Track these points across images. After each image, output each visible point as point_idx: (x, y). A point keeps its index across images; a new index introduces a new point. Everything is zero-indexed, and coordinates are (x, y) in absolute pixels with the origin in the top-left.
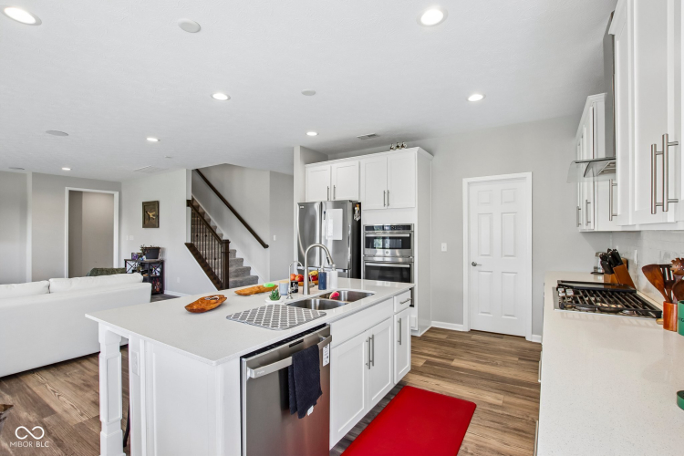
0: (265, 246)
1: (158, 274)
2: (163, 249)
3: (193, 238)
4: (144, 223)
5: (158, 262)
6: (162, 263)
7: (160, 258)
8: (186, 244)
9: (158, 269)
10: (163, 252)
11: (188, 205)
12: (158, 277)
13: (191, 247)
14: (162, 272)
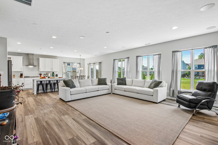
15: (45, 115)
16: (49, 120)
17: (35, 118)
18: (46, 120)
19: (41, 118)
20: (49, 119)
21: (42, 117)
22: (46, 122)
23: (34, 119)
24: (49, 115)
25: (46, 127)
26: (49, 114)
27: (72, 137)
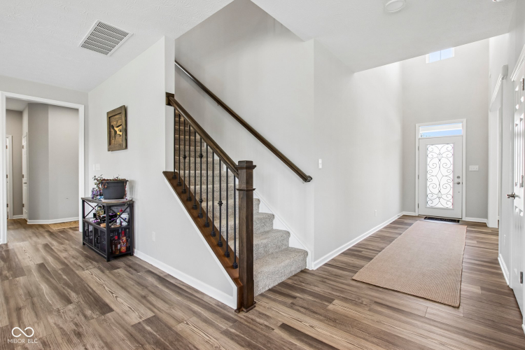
0: (306, 178)
1: (124, 224)
2: (132, 183)
3: (177, 163)
4: (110, 143)
5: (123, 204)
6: (131, 205)
7: (128, 197)
8: (166, 173)
9: (125, 216)
10: (132, 188)
11: (169, 103)
12: (125, 228)
13: (174, 179)
14: (131, 221)
15: (76, 325)
16: (59, 307)
17: (111, 310)
18: (70, 307)
19: (89, 312)
20: (58, 311)
21: (85, 316)
22: (69, 301)
23: (112, 306)
24: (58, 326)
25: (69, 290)
26: (57, 331)
27: (18, 279)
